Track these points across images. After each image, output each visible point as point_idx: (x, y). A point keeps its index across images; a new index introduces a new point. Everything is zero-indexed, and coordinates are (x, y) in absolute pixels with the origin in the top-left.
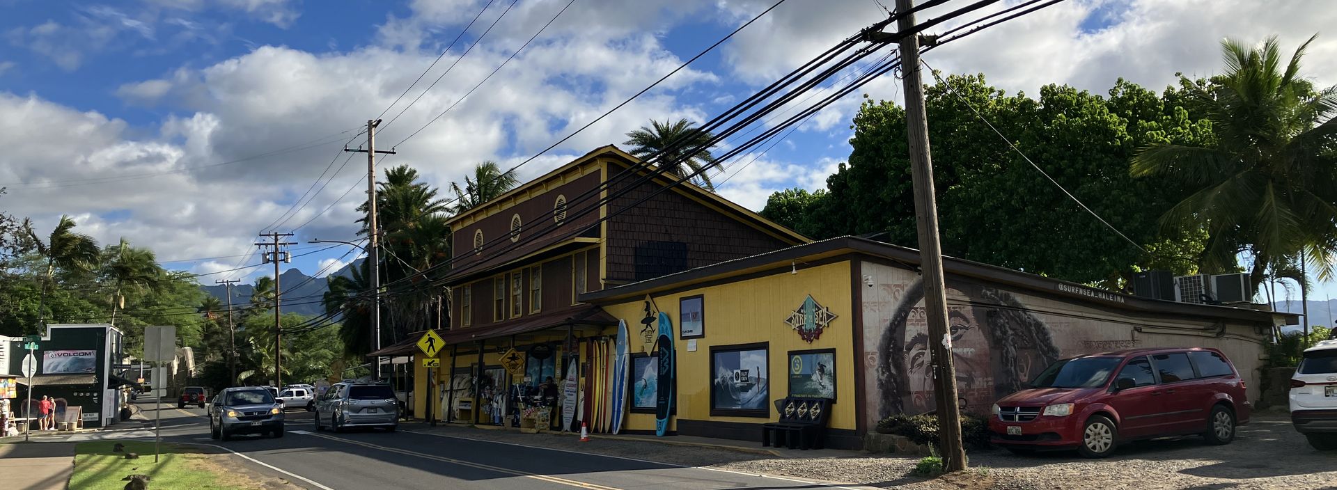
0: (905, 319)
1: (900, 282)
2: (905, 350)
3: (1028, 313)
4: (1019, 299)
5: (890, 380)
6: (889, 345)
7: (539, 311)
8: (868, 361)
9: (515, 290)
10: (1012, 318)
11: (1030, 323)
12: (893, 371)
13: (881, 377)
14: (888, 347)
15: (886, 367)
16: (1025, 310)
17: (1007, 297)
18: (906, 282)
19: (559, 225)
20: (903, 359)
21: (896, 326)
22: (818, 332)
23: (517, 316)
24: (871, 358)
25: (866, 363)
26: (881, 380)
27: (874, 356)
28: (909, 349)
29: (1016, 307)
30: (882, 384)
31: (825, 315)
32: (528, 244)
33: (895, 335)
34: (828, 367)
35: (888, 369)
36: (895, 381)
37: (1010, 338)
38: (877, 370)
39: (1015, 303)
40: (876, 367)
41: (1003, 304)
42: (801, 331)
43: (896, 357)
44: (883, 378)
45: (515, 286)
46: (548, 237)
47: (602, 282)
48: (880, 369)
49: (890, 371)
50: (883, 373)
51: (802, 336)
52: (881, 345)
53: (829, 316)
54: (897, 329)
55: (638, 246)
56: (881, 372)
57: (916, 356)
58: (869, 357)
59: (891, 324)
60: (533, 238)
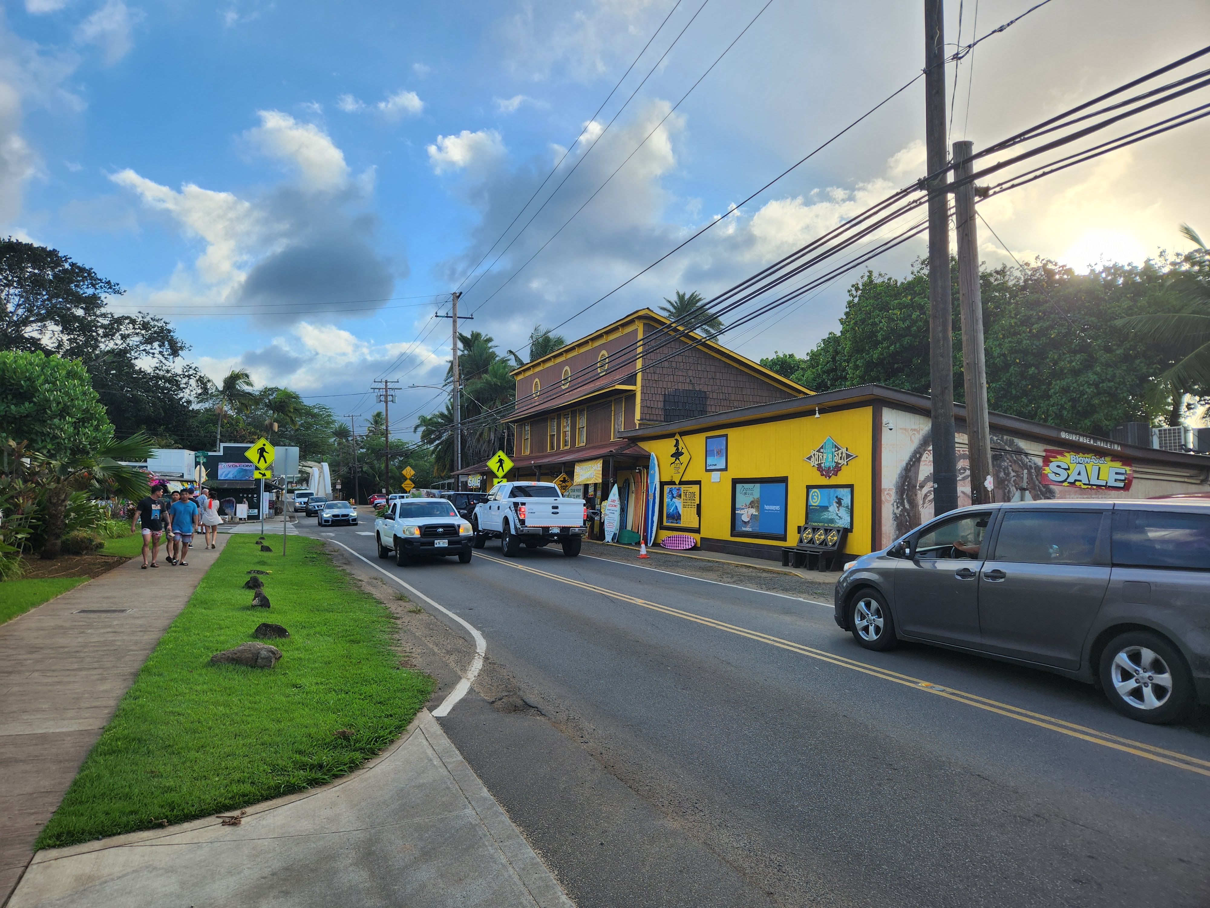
0: (919, 460)
1: (916, 427)
2: (918, 487)
3: (1029, 457)
4: (1023, 444)
5: (904, 514)
6: (904, 483)
7: (584, 444)
8: (884, 497)
9: (564, 427)
10: (1015, 462)
11: (1031, 466)
12: (907, 506)
13: (896, 511)
14: (903, 485)
15: (900, 502)
16: (1027, 454)
17: (1011, 443)
18: (922, 426)
19: (601, 375)
20: (916, 495)
21: (911, 466)
22: (837, 469)
23: (566, 448)
24: (888, 494)
25: (883, 498)
26: (895, 514)
27: (891, 492)
28: (922, 487)
29: (1020, 452)
30: (897, 517)
31: (844, 455)
32: (576, 391)
33: (910, 474)
34: (845, 500)
35: (902, 504)
36: (908, 515)
37: (1013, 479)
38: (893, 505)
39: (1019, 448)
40: (893, 502)
41: (1008, 448)
42: (820, 468)
43: (910, 493)
44: (898, 512)
45: (565, 424)
46: (592, 385)
47: (637, 423)
48: (895, 504)
49: (904, 506)
50: (898, 507)
51: (821, 472)
52: (897, 482)
53: (848, 456)
54: (913, 468)
55: (667, 393)
56: (896, 507)
57: (928, 493)
58: (886, 493)
59: (907, 464)
60: (580, 385)
